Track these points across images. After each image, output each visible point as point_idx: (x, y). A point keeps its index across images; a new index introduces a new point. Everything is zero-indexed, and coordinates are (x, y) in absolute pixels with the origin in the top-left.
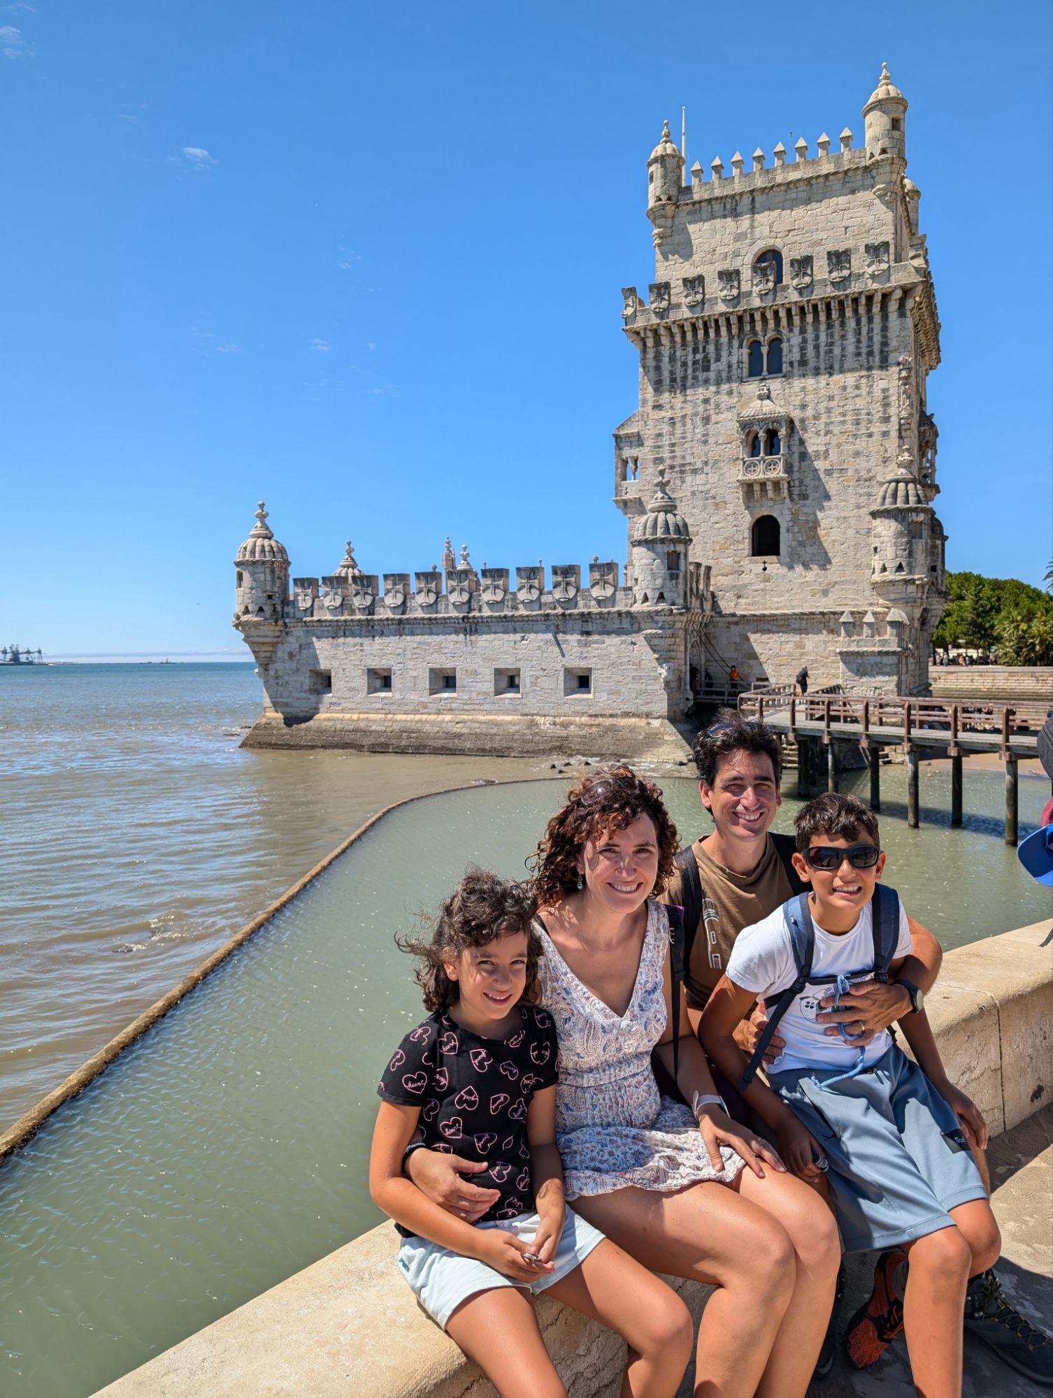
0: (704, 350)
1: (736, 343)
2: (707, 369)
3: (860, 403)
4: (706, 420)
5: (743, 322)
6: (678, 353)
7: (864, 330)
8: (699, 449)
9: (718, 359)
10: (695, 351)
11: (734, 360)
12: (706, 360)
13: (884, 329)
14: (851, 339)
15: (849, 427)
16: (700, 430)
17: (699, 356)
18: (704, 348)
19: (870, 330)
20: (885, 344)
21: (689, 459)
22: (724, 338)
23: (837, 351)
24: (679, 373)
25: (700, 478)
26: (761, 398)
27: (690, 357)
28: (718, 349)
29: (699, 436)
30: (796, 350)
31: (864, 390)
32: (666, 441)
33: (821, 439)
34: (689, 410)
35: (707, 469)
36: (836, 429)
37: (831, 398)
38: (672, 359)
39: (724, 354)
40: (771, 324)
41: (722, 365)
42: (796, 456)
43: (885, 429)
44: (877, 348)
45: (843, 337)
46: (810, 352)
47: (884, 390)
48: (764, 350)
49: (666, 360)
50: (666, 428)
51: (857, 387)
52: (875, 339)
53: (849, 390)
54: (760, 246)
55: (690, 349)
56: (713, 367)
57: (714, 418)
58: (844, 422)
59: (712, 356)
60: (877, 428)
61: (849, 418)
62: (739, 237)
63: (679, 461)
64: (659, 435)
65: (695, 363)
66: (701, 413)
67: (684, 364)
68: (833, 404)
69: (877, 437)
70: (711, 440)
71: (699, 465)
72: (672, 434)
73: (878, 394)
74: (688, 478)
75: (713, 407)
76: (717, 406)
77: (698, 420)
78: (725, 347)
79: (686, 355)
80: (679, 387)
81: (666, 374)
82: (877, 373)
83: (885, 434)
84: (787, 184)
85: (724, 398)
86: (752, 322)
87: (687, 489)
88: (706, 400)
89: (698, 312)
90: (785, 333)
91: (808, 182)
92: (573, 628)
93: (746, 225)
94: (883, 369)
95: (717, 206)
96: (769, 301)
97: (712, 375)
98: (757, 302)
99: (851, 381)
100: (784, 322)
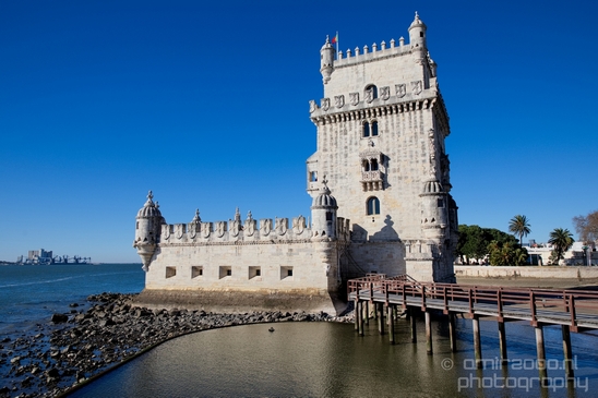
1: (358, 122)
2: (346, 134)
3: (412, 148)
5: (360, 114)
6: (334, 127)
7: (413, 117)
8: (343, 168)
9: (351, 130)
10: (341, 126)
11: (358, 130)
12: (345, 130)
13: (421, 117)
14: (407, 120)
15: (408, 158)
16: (343, 160)
17: (343, 129)
18: (344, 125)
19: (415, 118)
20: (422, 123)
21: (339, 173)
22: (353, 121)
23: (401, 126)
24: (334, 136)
25: (344, 181)
26: (369, 146)
27: (339, 129)
28: (350, 125)
29: (343, 162)
30: (384, 126)
31: (414, 142)
32: (329, 164)
33: (396, 164)
34: (338, 151)
35: (347, 177)
36: (402, 159)
37: (400, 146)
38: (331, 129)
39: (353, 127)
40: (373, 115)
41: (353, 132)
43: (424, 159)
44: (418, 125)
45: (404, 120)
46: (390, 127)
47: (423, 142)
48: (370, 126)
49: (328, 130)
50: (329, 159)
51: (411, 141)
52: (418, 121)
53: (407, 142)
54: (367, 83)
55: (339, 126)
56: (348, 133)
57: (349, 155)
58: (406, 156)
59: (348, 129)
60: (420, 159)
61: (408, 154)
62: (359, 80)
63: (334, 173)
64: (326, 162)
65: (341, 131)
66: (344, 153)
67: (336, 132)
68: (401, 148)
69: (420, 162)
70: (349, 164)
71: (343, 175)
72: (332, 161)
73: (420, 145)
74: (339, 180)
75: (349, 150)
76: (351, 149)
77: (343, 156)
78: (353, 124)
79: (337, 128)
80: (334, 141)
81: (328, 136)
82: (419, 135)
83: (424, 161)
84: (378, 59)
85: (353, 146)
86: (364, 114)
87: (338, 186)
88: (346, 147)
89: (341, 110)
90: (378, 118)
91: (387, 57)
92: (285, 248)
93: (361, 75)
94: (422, 133)
95: (349, 68)
96: (371, 105)
97: (348, 136)
98: (366, 105)
99: (408, 139)
100: (378, 114)
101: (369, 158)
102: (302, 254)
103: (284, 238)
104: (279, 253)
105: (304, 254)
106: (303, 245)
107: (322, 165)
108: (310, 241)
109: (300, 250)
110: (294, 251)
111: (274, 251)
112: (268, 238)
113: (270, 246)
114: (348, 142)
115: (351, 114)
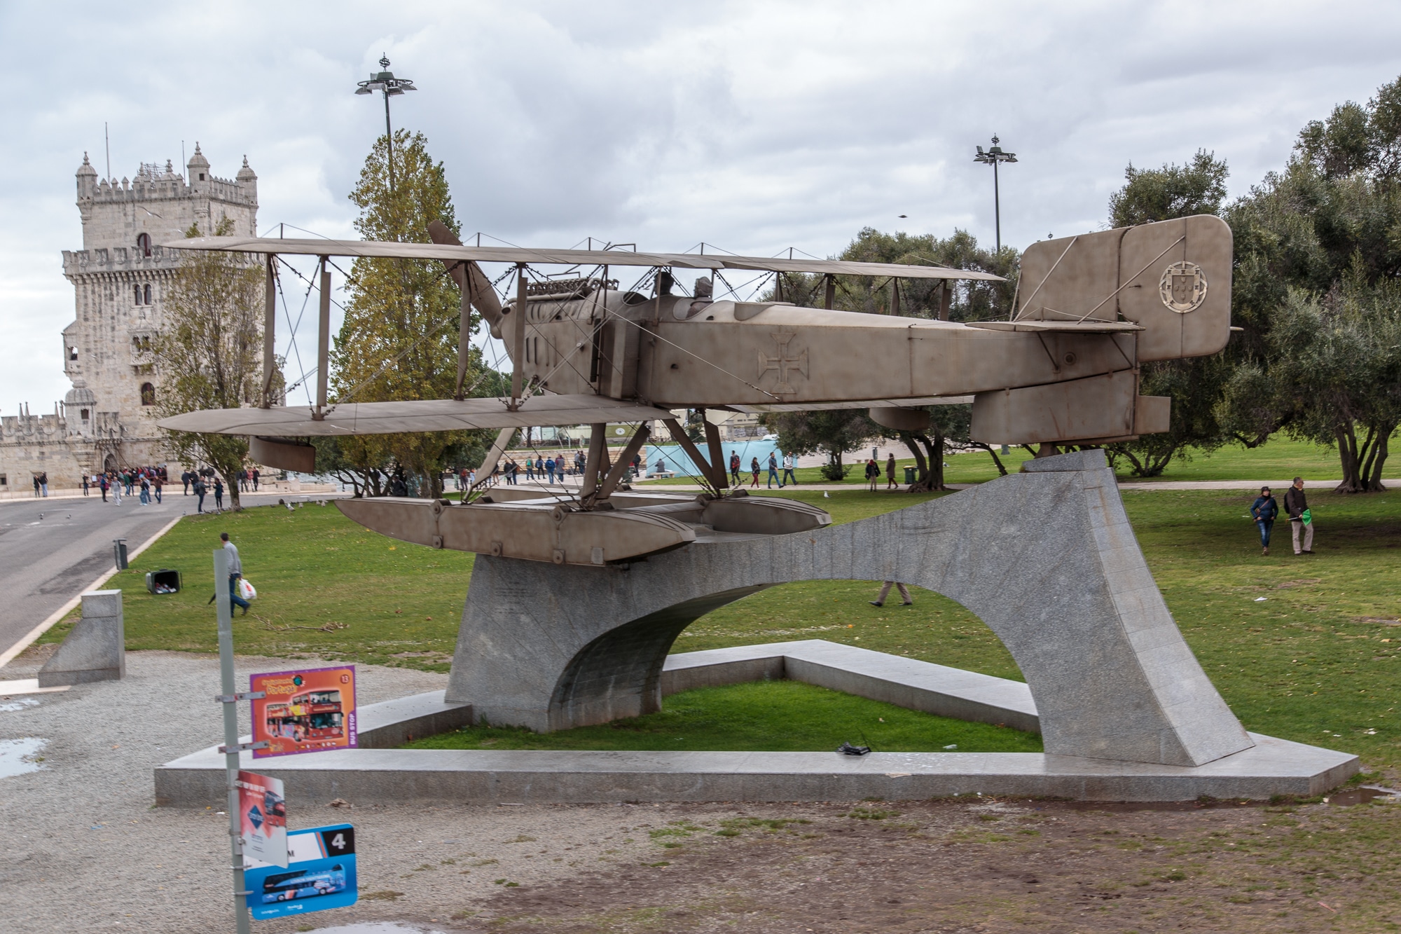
0: (110, 289)
1: (127, 286)
2: (112, 299)
4: (113, 329)
5: (128, 276)
6: (96, 289)
8: (110, 344)
9: (118, 294)
10: (105, 289)
11: (126, 296)
12: (112, 295)
16: (110, 334)
17: (108, 292)
21: (105, 350)
22: (121, 284)
24: (97, 301)
25: (111, 361)
26: (140, 318)
27: (103, 292)
28: (118, 288)
29: (110, 337)
30: (158, 293)
32: (91, 339)
34: (104, 322)
35: (115, 356)
38: (93, 292)
39: (121, 291)
40: (144, 278)
41: (120, 298)
48: (142, 291)
49: (89, 292)
50: (91, 332)
54: (139, 231)
55: (102, 288)
56: (115, 298)
57: (117, 328)
59: (115, 292)
62: (128, 225)
63: (99, 351)
64: (87, 335)
65: (106, 295)
66: (110, 325)
67: (100, 296)
70: (116, 340)
71: (110, 354)
72: (95, 335)
74: (105, 361)
76: (119, 321)
77: (109, 329)
78: (121, 288)
79: (100, 292)
80: (97, 309)
81: (90, 301)
84: (151, 201)
85: (122, 317)
86: (134, 276)
87: (104, 368)
88: (113, 318)
89: (105, 268)
90: (152, 283)
91: (161, 200)
92: (35, 452)
93: (130, 219)
95: (115, 206)
96: (141, 266)
97: (115, 303)
98: (134, 266)
100: (150, 278)
101: (140, 336)
102: (56, 458)
103: (33, 439)
104: (28, 457)
105: (59, 457)
106: (57, 448)
107: (83, 339)
108: (65, 443)
109: (53, 453)
110: (47, 454)
111: (22, 454)
112: (14, 440)
113: (17, 449)
114: (116, 311)
115: (117, 275)
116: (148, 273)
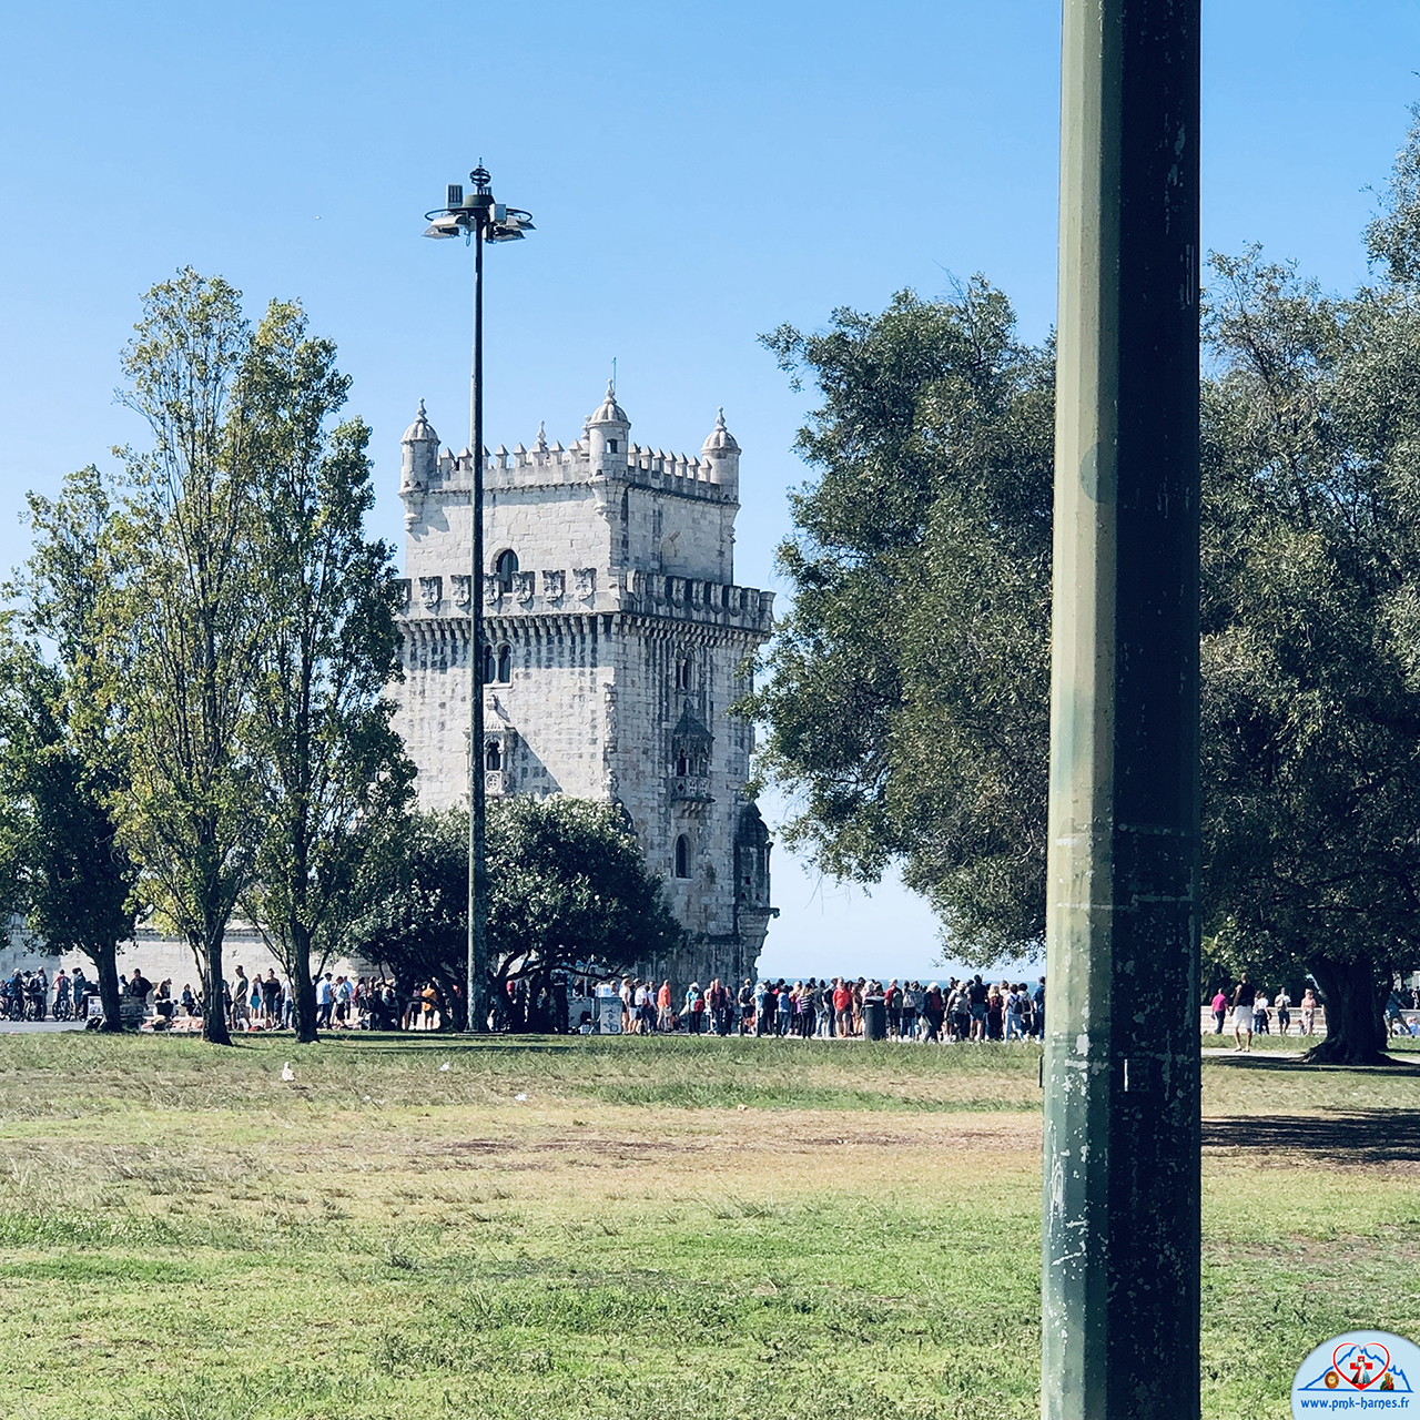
0: (442, 653)
1: (470, 648)
2: (444, 671)
3: (574, 721)
4: (442, 726)
6: (419, 652)
7: (578, 650)
8: (435, 755)
9: (454, 662)
10: (434, 651)
12: (444, 661)
13: (594, 651)
14: (569, 655)
15: (564, 745)
16: (436, 735)
17: (438, 658)
18: (442, 649)
19: (583, 651)
22: (459, 643)
23: (556, 666)
24: (419, 674)
25: (435, 786)
26: (489, 708)
27: (430, 657)
28: (454, 650)
29: (435, 742)
30: (521, 662)
31: (577, 709)
33: (541, 756)
34: (426, 714)
35: (441, 777)
36: (553, 747)
37: (550, 715)
38: (414, 656)
39: (460, 657)
40: (499, 633)
41: (458, 668)
42: (519, 770)
43: (593, 751)
44: (587, 668)
45: (561, 654)
46: (533, 665)
47: (593, 712)
48: (496, 657)
49: (408, 657)
50: (405, 730)
51: (571, 707)
52: (586, 660)
53: (564, 708)
54: (499, 546)
55: (429, 649)
56: (449, 670)
57: (448, 726)
58: (560, 741)
59: (449, 659)
60: (587, 749)
61: (564, 736)
65: (434, 663)
66: (438, 718)
67: (424, 664)
68: (551, 721)
69: (586, 757)
70: (446, 747)
71: (435, 772)
72: (411, 736)
73: (589, 716)
74: (426, 784)
75: (448, 712)
76: (452, 712)
77: (435, 726)
78: (460, 651)
79: (426, 655)
80: (419, 689)
81: (407, 673)
82: (587, 693)
83: (593, 756)
84: (523, 489)
85: (458, 704)
87: (423, 797)
88: (443, 705)
89: (433, 614)
90: (512, 644)
91: (540, 488)
93: (487, 523)
94: (592, 690)
96: (495, 611)
97: (448, 678)
98: (484, 610)
99: (566, 700)
100: (510, 632)
114: (449, 692)
115: (454, 626)
116: (506, 624)
